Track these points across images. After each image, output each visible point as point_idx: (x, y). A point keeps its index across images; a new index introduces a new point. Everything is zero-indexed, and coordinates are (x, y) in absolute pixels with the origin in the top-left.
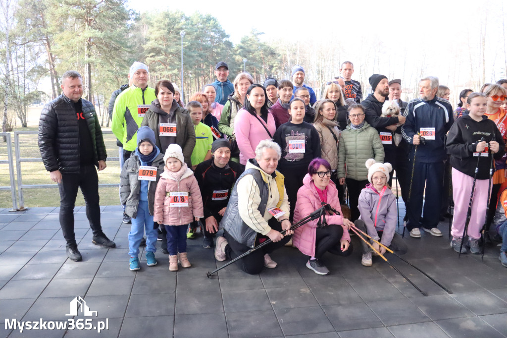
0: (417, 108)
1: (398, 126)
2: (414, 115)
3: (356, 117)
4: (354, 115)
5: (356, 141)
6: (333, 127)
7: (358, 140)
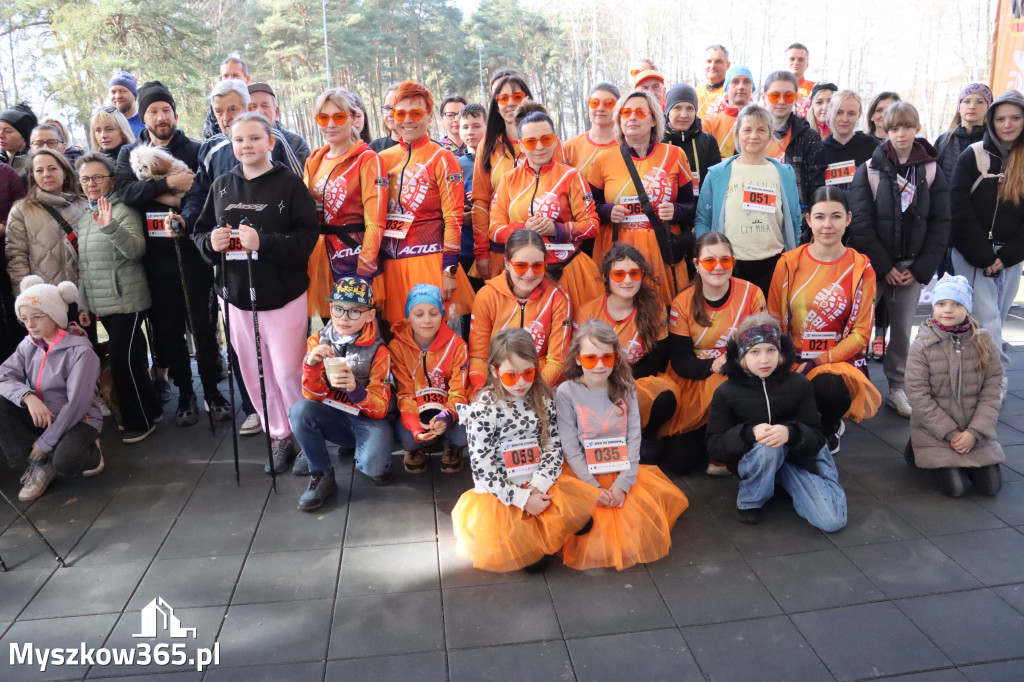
0: (215, 154)
1: (182, 195)
2: (207, 169)
3: (90, 183)
4: (87, 178)
5: (88, 234)
6: (65, 206)
7: (92, 231)
